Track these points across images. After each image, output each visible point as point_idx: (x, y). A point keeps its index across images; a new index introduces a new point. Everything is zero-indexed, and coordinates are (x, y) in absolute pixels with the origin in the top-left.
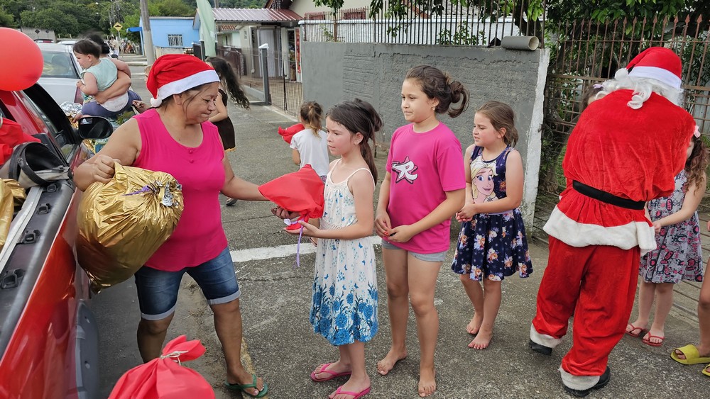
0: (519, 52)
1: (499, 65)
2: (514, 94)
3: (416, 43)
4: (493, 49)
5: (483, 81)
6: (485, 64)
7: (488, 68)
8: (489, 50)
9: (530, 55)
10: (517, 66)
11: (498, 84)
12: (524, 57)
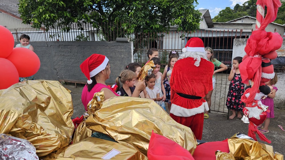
0: (123, 43)
1: (115, 47)
2: (123, 56)
3: (71, 40)
4: (112, 42)
5: (109, 53)
6: (108, 47)
7: (110, 48)
8: (109, 42)
9: (127, 44)
10: (123, 47)
11: (115, 53)
12: (125, 44)
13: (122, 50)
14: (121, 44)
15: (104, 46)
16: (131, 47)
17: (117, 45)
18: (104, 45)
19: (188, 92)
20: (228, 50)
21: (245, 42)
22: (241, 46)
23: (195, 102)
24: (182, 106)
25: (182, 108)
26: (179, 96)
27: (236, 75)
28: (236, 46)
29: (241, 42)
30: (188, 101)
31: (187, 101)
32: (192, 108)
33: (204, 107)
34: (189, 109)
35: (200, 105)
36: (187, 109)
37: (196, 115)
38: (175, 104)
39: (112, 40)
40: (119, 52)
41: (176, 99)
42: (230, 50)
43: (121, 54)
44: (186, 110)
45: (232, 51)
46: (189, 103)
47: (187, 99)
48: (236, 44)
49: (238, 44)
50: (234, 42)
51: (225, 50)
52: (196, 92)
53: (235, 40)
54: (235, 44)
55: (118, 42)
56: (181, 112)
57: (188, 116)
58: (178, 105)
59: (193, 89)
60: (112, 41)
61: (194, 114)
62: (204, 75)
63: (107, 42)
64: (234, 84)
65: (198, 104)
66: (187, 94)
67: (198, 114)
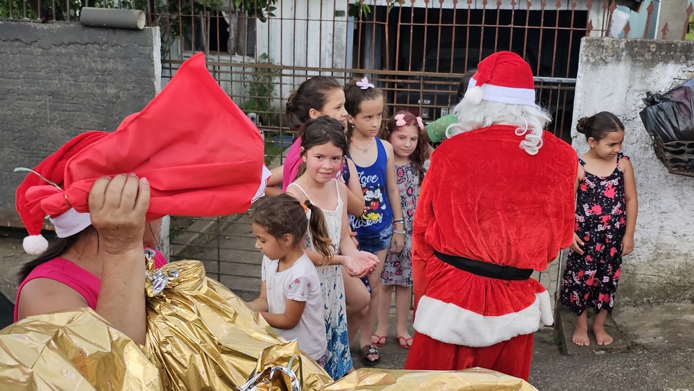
0: (111, 31)
1: (72, 49)
2: (111, 91)
4: (56, 25)
5: (42, 73)
6: (39, 47)
7: (49, 54)
8: (46, 26)
9: (134, 36)
10: (111, 50)
11: (76, 77)
12: (123, 39)
13: (110, 66)
14: (102, 36)
15: (17, 43)
16: (152, 50)
17: (86, 39)
18: (17, 40)
19: (491, 251)
20: (556, 79)
21: (624, 53)
22: (610, 67)
23: (510, 291)
24: (463, 305)
25: (467, 313)
26: (449, 267)
27: (602, 183)
28: (589, 66)
29: (610, 51)
30: (486, 288)
31: (483, 286)
32: (499, 311)
33: (540, 310)
34: (490, 318)
35: (528, 304)
36: (481, 316)
37: (513, 339)
38: (438, 297)
39: (60, 17)
40: (91, 70)
41: (443, 279)
42: (564, 80)
43: (105, 81)
44: (477, 318)
45: (574, 85)
46: (489, 293)
47: (483, 279)
48: (592, 60)
49: (598, 57)
50: (582, 49)
51: (547, 79)
52: (522, 251)
53: (587, 41)
54: (588, 60)
55: (88, 26)
56: (461, 326)
57: (484, 345)
58: (447, 301)
59: (509, 239)
60: (57, 19)
61: (507, 336)
62: (549, 187)
63: (32, 24)
64: (605, 218)
65: (520, 298)
66: (487, 258)
67: (519, 336)
